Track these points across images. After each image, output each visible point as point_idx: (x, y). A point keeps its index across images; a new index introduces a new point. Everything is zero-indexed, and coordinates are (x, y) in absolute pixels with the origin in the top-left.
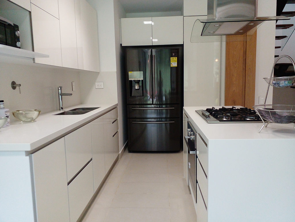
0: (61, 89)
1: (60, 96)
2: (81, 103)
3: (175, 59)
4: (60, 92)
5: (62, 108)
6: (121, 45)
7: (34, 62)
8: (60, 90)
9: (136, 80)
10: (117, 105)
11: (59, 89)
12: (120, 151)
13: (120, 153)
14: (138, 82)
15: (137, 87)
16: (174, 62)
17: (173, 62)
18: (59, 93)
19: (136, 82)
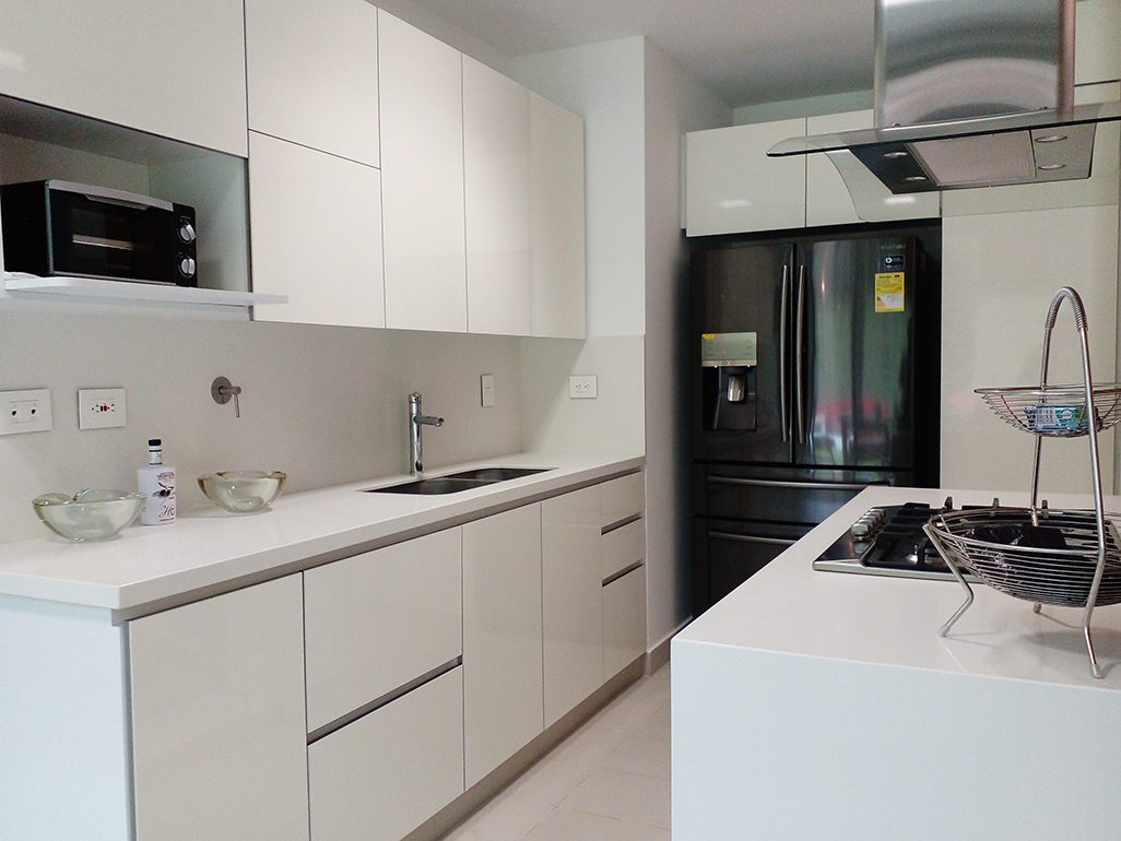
0: (418, 402)
1: (415, 426)
2: (521, 450)
3: (897, 279)
4: (414, 411)
5: (419, 468)
6: (684, 231)
7: (252, 319)
8: (414, 405)
9: (729, 365)
10: (643, 459)
11: (411, 402)
12: (651, 646)
13: (649, 652)
14: (742, 374)
15: (733, 394)
16: (891, 292)
17: (886, 292)
18: (411, 415)
19: (732, 375)
